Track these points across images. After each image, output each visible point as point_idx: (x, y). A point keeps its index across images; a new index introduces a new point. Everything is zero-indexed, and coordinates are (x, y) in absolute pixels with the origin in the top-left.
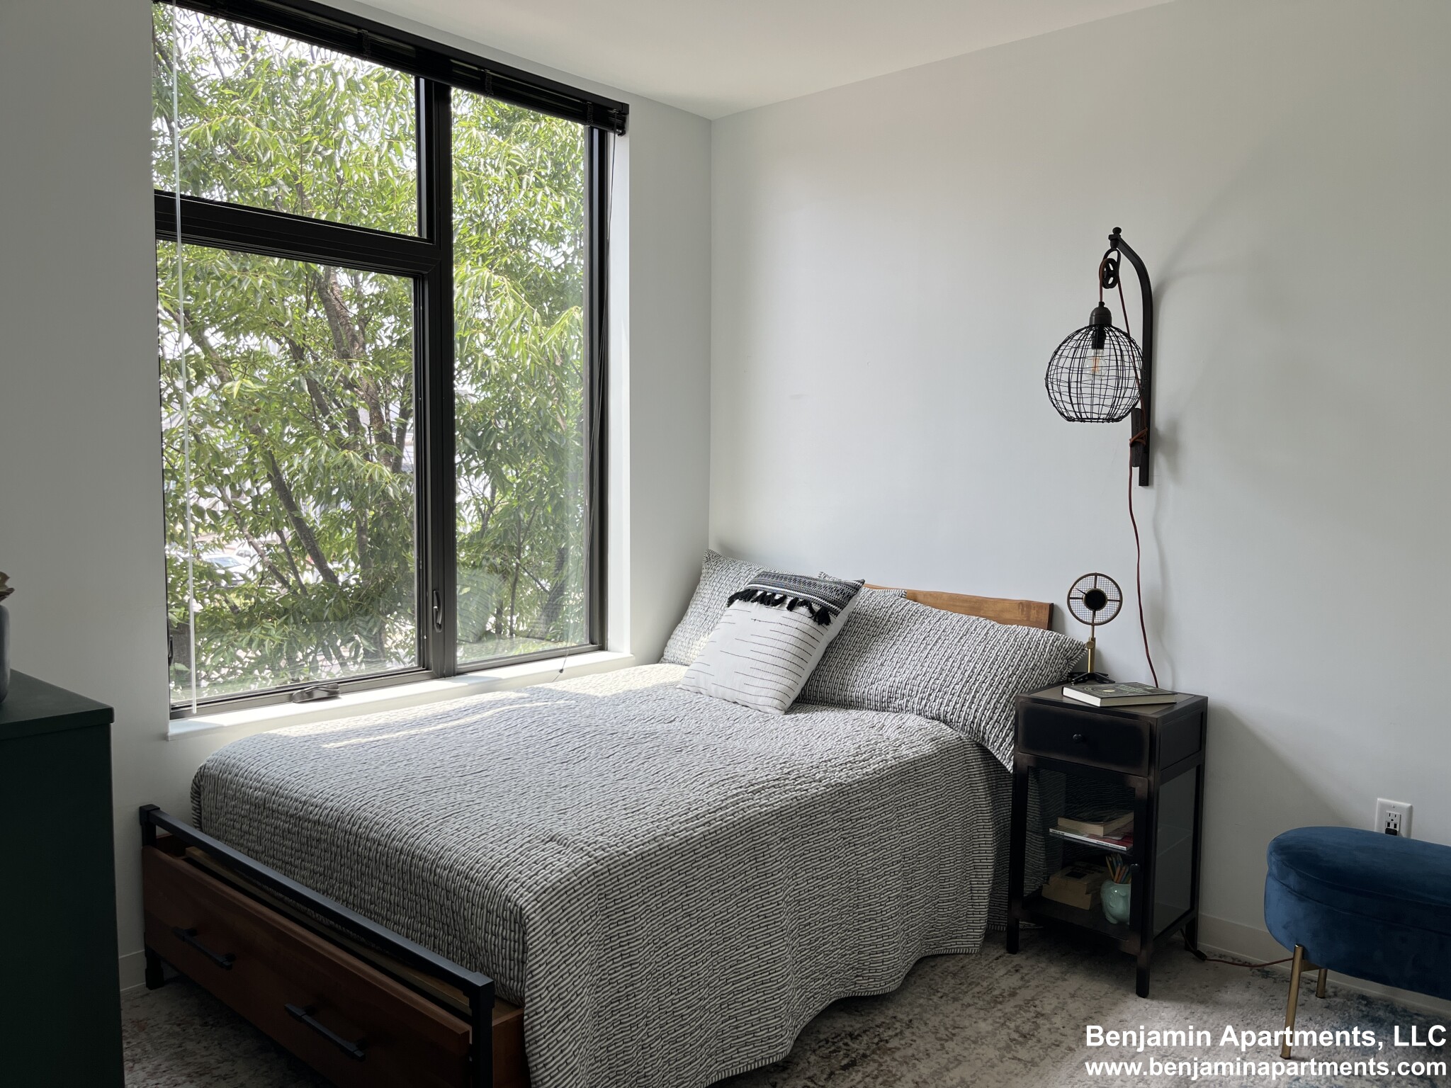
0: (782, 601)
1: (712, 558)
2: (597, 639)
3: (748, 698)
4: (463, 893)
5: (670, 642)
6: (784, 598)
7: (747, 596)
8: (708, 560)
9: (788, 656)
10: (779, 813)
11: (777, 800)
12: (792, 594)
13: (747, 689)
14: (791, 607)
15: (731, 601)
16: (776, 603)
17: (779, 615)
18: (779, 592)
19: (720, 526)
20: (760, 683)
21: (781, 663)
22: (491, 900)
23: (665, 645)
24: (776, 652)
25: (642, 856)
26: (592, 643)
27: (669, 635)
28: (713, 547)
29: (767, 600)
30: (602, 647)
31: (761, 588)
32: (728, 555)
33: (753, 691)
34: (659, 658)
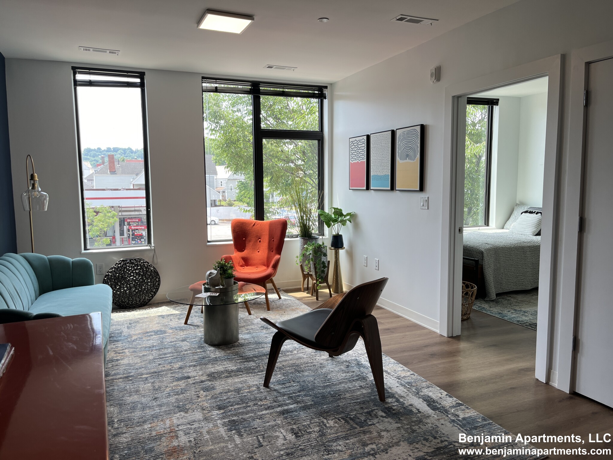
0: (534, 212)
1: (517, 205)
2: (487, 224)
3: (525, 233)
4: (472, 250)
5: (506, 225)
6: (535, 212)
7: (526, 212)
8: (516, 205)
9: (535, 224)
10: (529, 247)
11: (529, 245)
12: (537, 211)
13: (525, 231)
14: (537, 214)
15: (522, 213)
16: (533, 213)
17: (534, 215)
18: (534, 211)
19: (520, 197)
20: (528, 230)
21: (533, 226)
22: (477, 250)
23: (504, 226)
24: (533, 224)
25: (502, 247)
26: (485, 225)
27: (505, 223)
28: (518, 202)
29: (531, 212)
30: (488, 226)
31: (529, 210)
32: (522, 204)
33: (526, 231)
34: (503, 228)
